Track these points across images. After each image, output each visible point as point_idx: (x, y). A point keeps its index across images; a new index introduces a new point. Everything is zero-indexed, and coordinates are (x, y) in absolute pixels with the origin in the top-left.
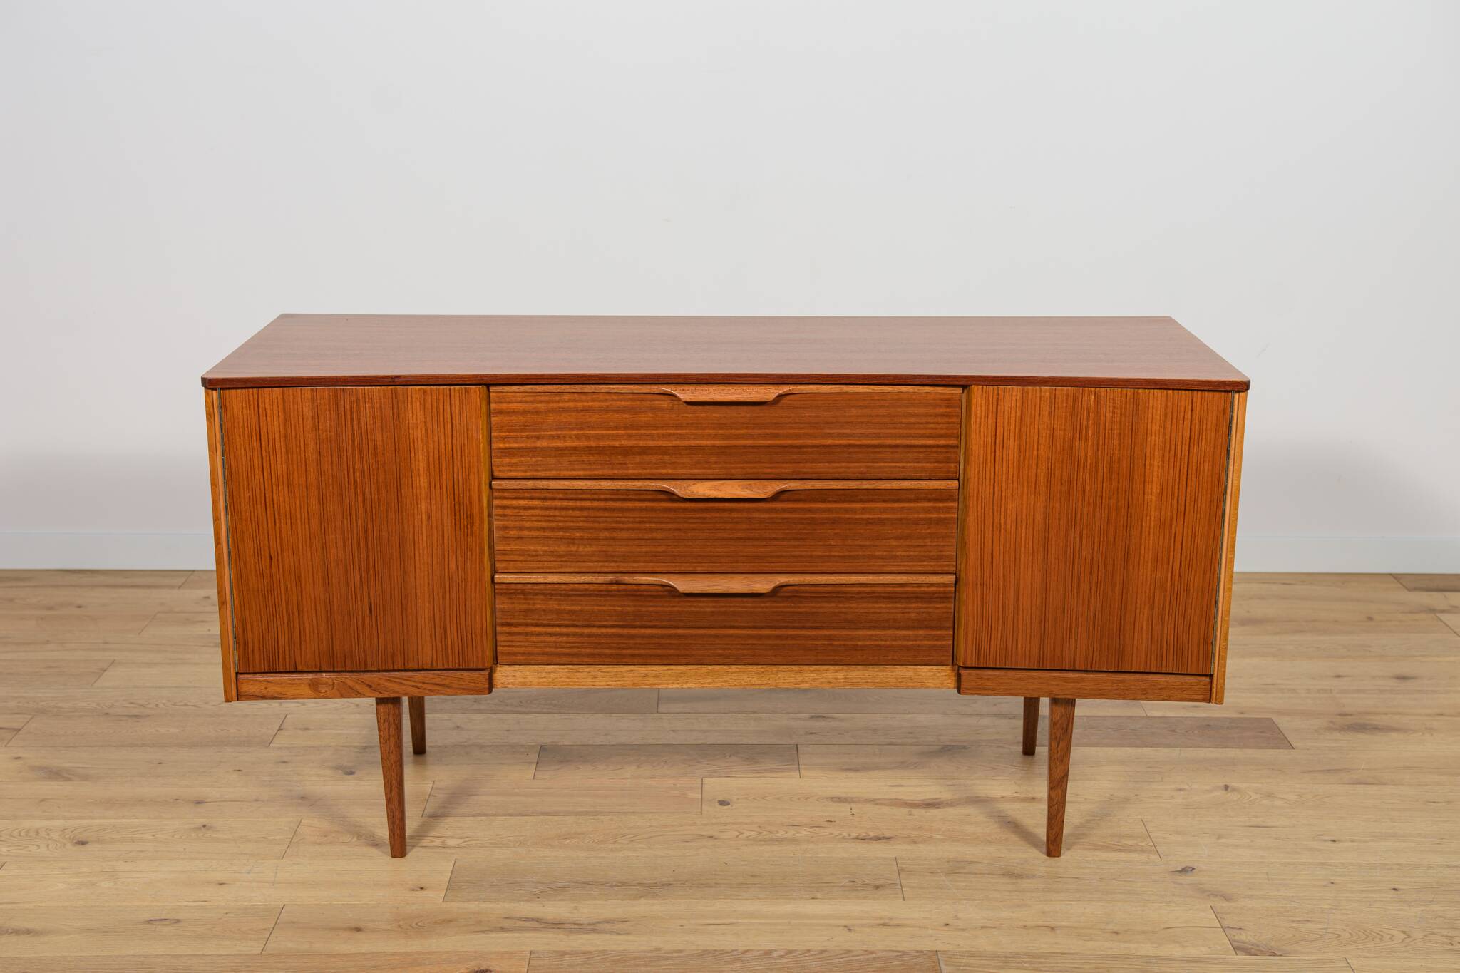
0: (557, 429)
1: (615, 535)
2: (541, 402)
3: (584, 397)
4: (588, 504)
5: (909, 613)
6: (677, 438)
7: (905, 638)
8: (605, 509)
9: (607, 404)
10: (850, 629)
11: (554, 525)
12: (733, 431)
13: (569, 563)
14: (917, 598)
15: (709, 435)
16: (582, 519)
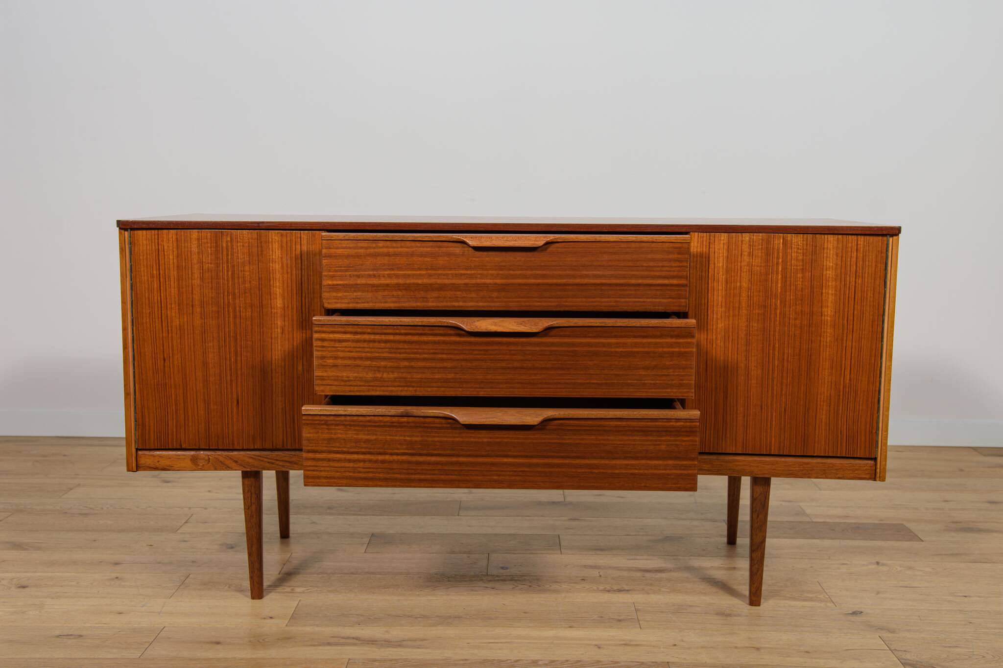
0: (373, 270)
1: (413, 364)
2: (362, 248)
3: (394, 244)
4: (391, 337)
5: (659, 445)
6: (467, 277)
7: (656, 467)
8: (405, 342)
9: (412, 250)
10: (608, 458)
11: (364, 355)
12: (511, 272)
13: (375, 388)
14: (666, 431)
15: (492, 275)
16: (386, 350)
